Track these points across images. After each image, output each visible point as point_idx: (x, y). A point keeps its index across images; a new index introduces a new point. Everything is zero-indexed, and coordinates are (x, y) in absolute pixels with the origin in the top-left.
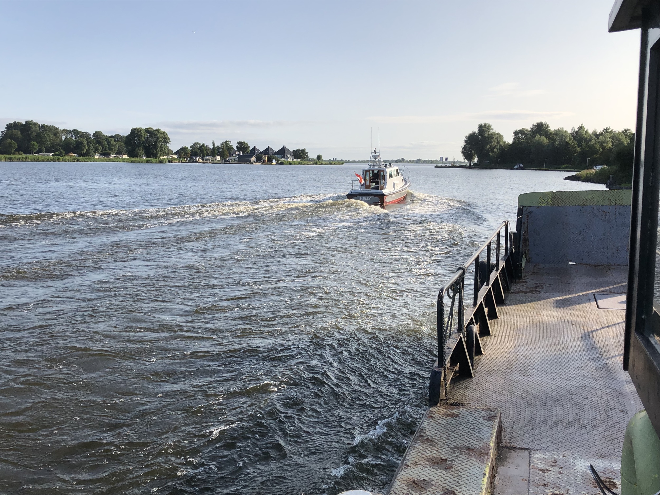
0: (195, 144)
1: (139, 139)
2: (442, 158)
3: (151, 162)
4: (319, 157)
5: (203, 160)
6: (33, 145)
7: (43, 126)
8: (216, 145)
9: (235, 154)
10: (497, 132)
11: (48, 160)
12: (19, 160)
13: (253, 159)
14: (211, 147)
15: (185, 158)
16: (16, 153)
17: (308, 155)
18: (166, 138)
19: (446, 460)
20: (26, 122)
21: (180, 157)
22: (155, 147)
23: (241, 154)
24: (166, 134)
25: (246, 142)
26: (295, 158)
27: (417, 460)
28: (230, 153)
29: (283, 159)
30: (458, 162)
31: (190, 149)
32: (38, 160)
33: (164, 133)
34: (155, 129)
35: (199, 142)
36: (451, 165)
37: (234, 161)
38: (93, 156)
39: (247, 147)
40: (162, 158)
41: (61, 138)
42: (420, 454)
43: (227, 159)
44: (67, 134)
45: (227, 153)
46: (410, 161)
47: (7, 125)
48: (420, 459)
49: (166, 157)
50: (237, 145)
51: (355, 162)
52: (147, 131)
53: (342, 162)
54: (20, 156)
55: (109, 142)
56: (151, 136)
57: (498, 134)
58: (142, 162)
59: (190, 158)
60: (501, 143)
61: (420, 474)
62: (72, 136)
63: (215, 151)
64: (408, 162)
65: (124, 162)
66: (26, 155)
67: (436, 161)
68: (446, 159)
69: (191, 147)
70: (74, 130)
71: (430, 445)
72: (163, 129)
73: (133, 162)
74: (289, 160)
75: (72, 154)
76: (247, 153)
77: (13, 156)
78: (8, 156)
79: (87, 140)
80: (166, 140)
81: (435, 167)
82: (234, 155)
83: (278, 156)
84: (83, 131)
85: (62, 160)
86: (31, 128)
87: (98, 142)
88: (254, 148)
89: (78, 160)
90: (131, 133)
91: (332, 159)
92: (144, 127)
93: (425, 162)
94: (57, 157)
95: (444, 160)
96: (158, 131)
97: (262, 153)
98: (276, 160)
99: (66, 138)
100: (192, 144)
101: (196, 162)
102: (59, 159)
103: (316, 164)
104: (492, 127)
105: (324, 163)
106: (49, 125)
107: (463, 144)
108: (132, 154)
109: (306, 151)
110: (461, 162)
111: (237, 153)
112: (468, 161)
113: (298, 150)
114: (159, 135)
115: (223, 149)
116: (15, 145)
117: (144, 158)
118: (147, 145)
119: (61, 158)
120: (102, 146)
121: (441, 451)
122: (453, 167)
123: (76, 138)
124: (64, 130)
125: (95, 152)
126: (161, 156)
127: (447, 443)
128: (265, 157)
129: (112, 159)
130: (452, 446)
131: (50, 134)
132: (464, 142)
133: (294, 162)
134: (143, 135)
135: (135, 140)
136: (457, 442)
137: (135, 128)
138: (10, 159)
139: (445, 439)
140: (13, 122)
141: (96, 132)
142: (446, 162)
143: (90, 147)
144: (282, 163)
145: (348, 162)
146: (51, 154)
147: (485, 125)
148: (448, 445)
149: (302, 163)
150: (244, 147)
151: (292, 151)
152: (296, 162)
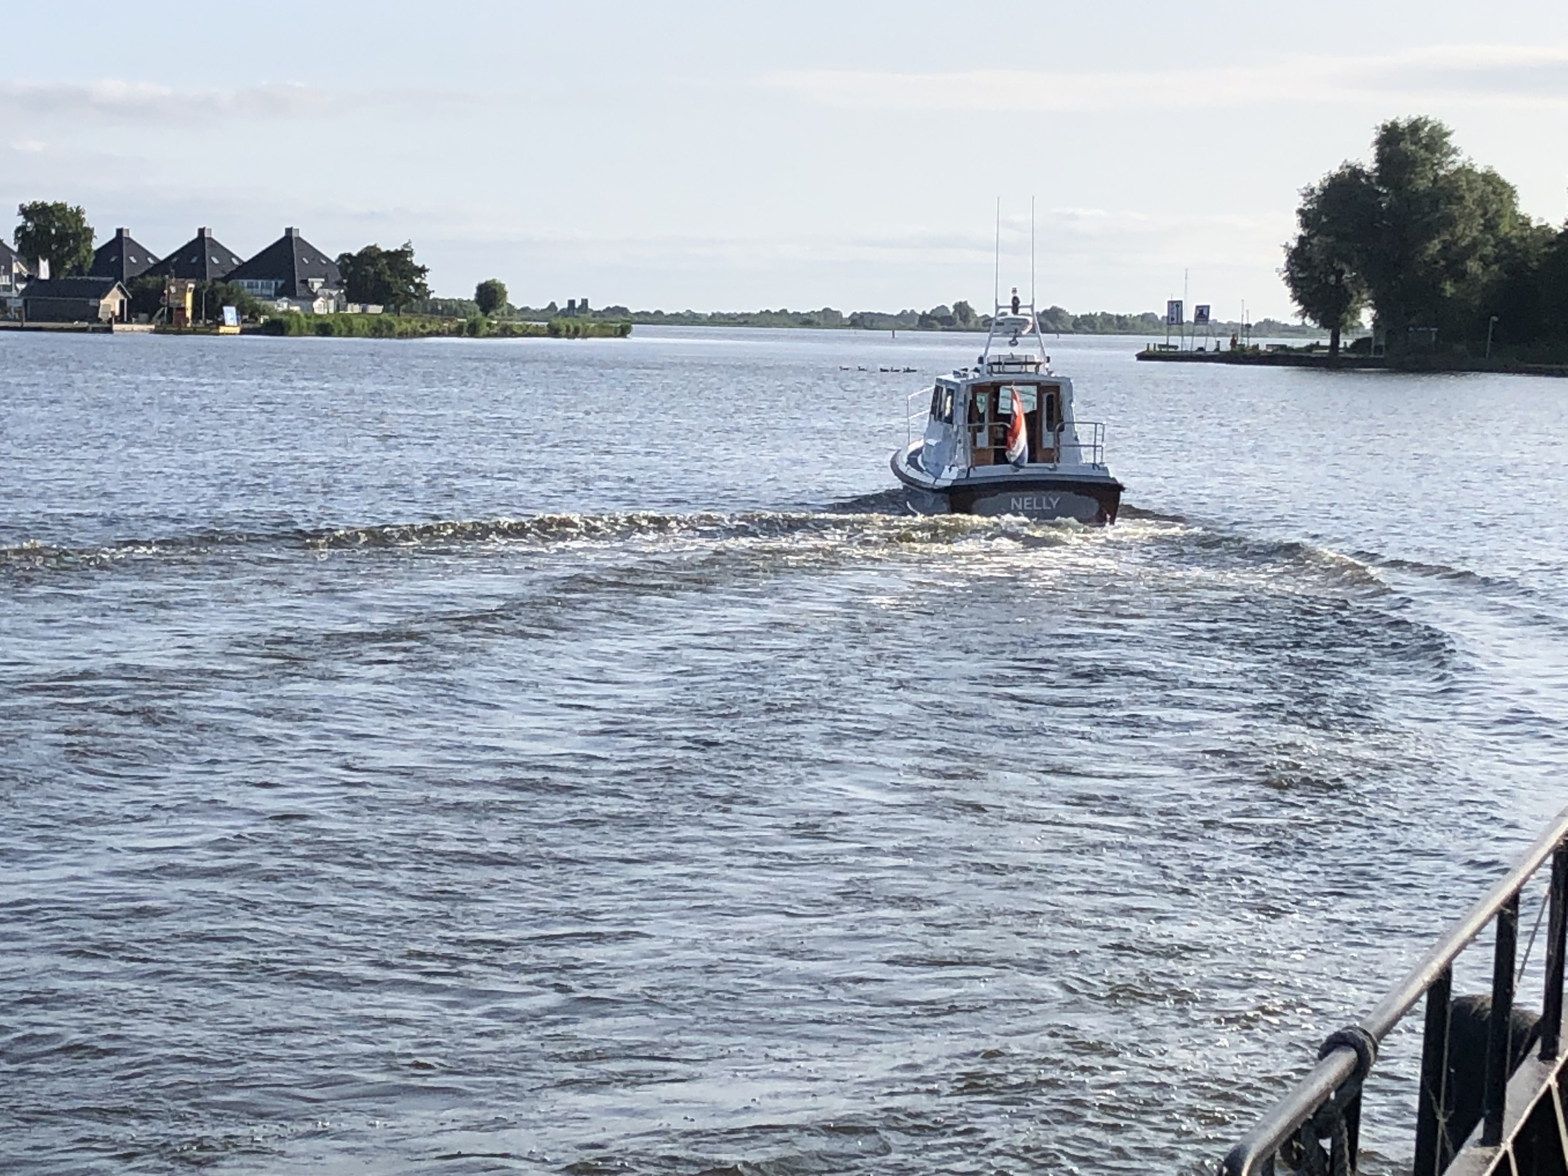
2: (1176, 307)
4: (489, 295)
9: (8, 271)
10: (1480, 169)
13: (112, 302)
17: (429, 280)
23: (44, 271)
25: (71, 205)
26: (350, 300)
29: (283, 305)
30: (1268, 327)
39: (76, 236)
50: (20, 221)
51: (691, 319)
53: (617, 321)
57: (1490, 178)
60: (1504, 228)
67: (1145, 324)
68: (1202, 313)
74: (319, 306)
76: (78, 269)
81: (1141, 357)
83: (253, 289)
88: (120, 239)
91: (562, 305)
93: (1088, 324)
95: (1189, 315)
97: (162, 267)
98: (240, 311)
103: (473, 331)
104: (1452, 141)
105: (516, 323)
109: (417, 261)
110: (1286, 330)
111: (22, 269)
112: (1324, 325)
113: (371, 255)
128: (182, 292)
132: (1296, 219)
133: (347, 319)
142: (1201, 327)
144: (277, 328)
145: (657, 319)
147: (1415, 127)
149: (390, 327)
150: (62, 238)
151: (334, 258)
152: (356, 322)
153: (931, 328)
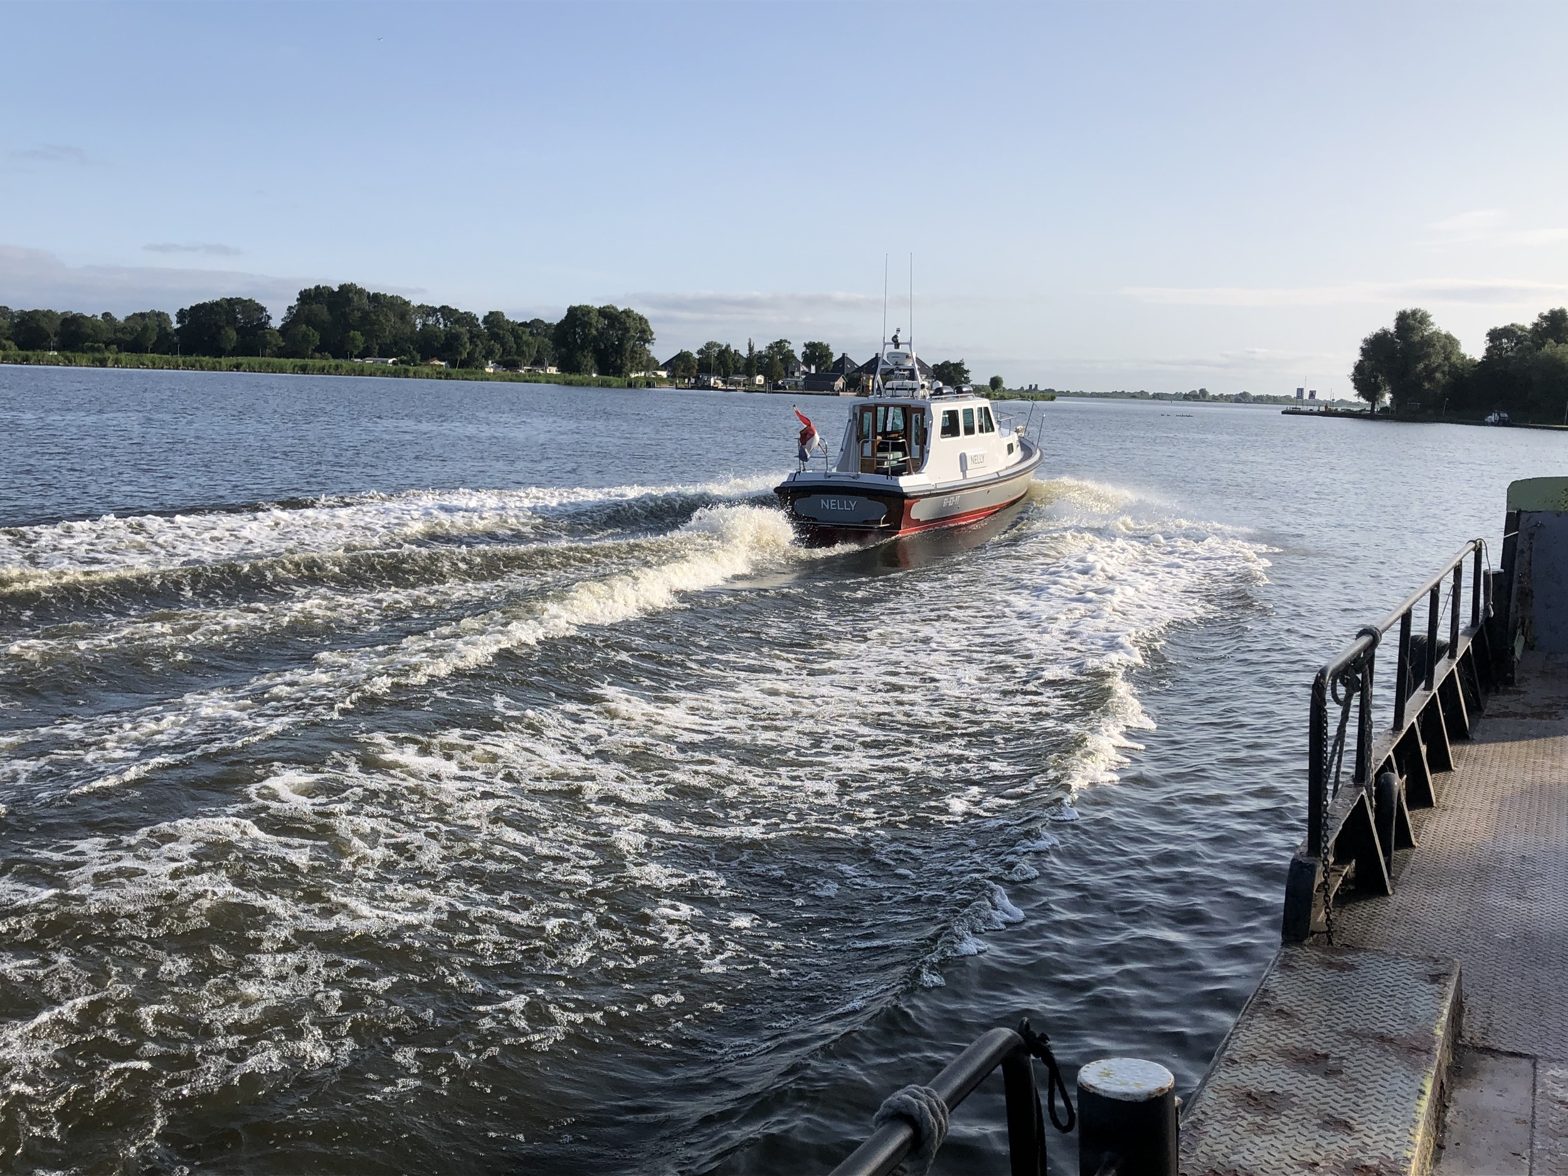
0: (710, 346)
1: (583, 331)
2: (1300, 391)
3: (609, 386)
4: (996, 382)
5: (725, 382)
6: (353, 339)
7: (376, 297)
8: (756, 350)
9: (799, 370)
10: (1443, 332)
11: (384, 374)
12: (322, 371)
13: (840, 383)
14: (744, 353)
15: (684, 378)
16: (317, 355)
17: (970, 375)
18: (643, 331)
19: (1326, 1056)
20: (341, 287)
21: (672, 377)
22: (619, 350)
23: (813, 370)
24: (646, 321)
25: (825, 343)
27: (1255, 1052)
28: (786, 369)
30: (1342, 402)
31: (697, 356)
32: (361, 373)
33: (641, 318)
34: (621, 309)
35: (719, 342)
36: (1322, 409)
37: (796, 389)
38: (482, 368)
39: (826, 356)
40: (633, 376)
41: (414, 325)
42: (1263, 1041)
43: (780, 382)
44: (428, 315)
45: (780, 367)
46: (1221, 395)
47: (301, 293)
48: (1263, 1050)
49: (643, 374)
50: (804, 349)
51: (1082, 395)
52: (605, 313)
53: (1050, 394)
54: (324, 362)
55: (517, 337)
56: (611, 326)
57: (1448, 337)
58: (589, 385)
59: (697, 378)
60: (1454, 359)
61: (1264, 1081)
62: (438, 320)
63: (754, 364)
64: (1215, 399)
65: (548, 382)
66: (338, 361)
67: (1287, 399)
68: (1312, 394)
69: (700, 352)
70: (443, 307)
71: (1287, 1023)
72: (638, 310)
73: (569, 384)
75: (437, 363)
76: (827, 370)
77: (309, 362)
78: (299, 362)
79: (470, 331)
80: (644, 334)
81: (1283, 413)
82: (797, 374)
84: (461, 311)
85: (415, 373)
86: (349, 301)
87: (494, 336)
88: (844, 357)
89: (448, 376)
90: (567, 317)
91: (1026, 388)
92: (597, 305)
93: (1259, 400)
94: (404, 366)
95: (1306, 396)
96: (627, 313)
97: (860, 369)
99: (424, 325)
100: (701, 346)
101: (709, 388)
102: (406, 371)
103: (989, 396)
104: (1432, 319)
105: (1006, 396)
106: (389, 294)
107: (1356, 357)
108: (569, 365)
109: (966, 367)
110: (1351, 404)
111: (803, 368)
112: (1367, 399)
113: (946, 365)
114: (630, 323)
115: (771, 358)
116: (316, 337)
117: (594, 375)
118: (603, 347)
119: (412, 369)
120: (503, 345)
121: (1312, 1037)
122: (1329, 413)
123: (445, 325)
124: (421, 307)
125: (487, 359)
126: (631, 371)
127: (1329, 1023)
128: (868, 379)
129: (524, 376)
130: (1339, 1029)
131: (391, 315)
132: (1359, 352)
134: (594, 322)
135: (575, 333)
136: (1352, 1022)
137: (576, 304)
138: (304, 370)
139: (1323, 1014)
140: (313, 287)
141: (491, 313)
142: (1312, 401)
143: (477, 346)
145: (1066, 394)
146: (390, 361)
147: (1414, 313)
148: (1330, 1027)
150: (821, 357)
153: (1189, 400)
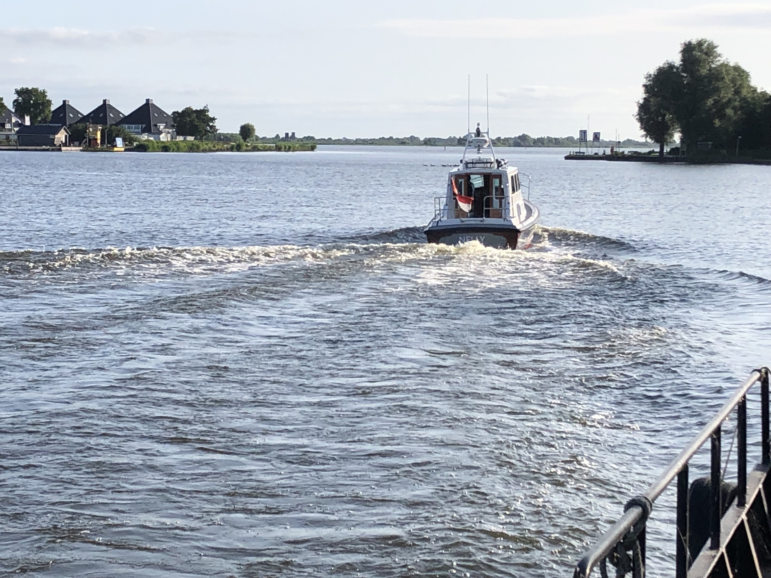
2: (583, 133)
4: (246, 131)
9: (10, 121)
10: (732, 64)
13: (61, 136)
17: (217, 124)
23: (28, 121)
25: (41, 89)
26: (178, 134)
29: (145, 137)
30: (629, 143)
37: (7, 144)
39: (43, 104)
50: (15, 97)
51: (346, 142)
53: (310, 143)
57: (737, 69)
60: (744, 92)
67: (568, 142)
68: (596, 136)
74: (163, 137)
76: (44, 120)
81: (567, 158)
82: (8, 126)
83: (131, 129)
88: (64, 106)
91: (282, 136)
93: (540, 142)
95: (590, 137)
97: (86, 119)
98: (124, 140)
103: (239, 148)
104: (719, 51)
105: (260, 146)
109: (211, 114)
110: (637, 145)
111: (16, 120)
112: (657, 141)
113: (188, 112)
128: (96, 131)
132: (642, 90)
133: (176, 143)
142: (596, 143)
144: (142, 148)
145: (329, 142)
147: (700, 44)
149: (198, 147)
150: (36, 105)
151: (170, 113)
152: (182, 145)
153: (463, 145)
